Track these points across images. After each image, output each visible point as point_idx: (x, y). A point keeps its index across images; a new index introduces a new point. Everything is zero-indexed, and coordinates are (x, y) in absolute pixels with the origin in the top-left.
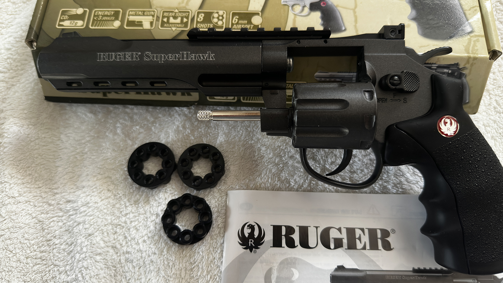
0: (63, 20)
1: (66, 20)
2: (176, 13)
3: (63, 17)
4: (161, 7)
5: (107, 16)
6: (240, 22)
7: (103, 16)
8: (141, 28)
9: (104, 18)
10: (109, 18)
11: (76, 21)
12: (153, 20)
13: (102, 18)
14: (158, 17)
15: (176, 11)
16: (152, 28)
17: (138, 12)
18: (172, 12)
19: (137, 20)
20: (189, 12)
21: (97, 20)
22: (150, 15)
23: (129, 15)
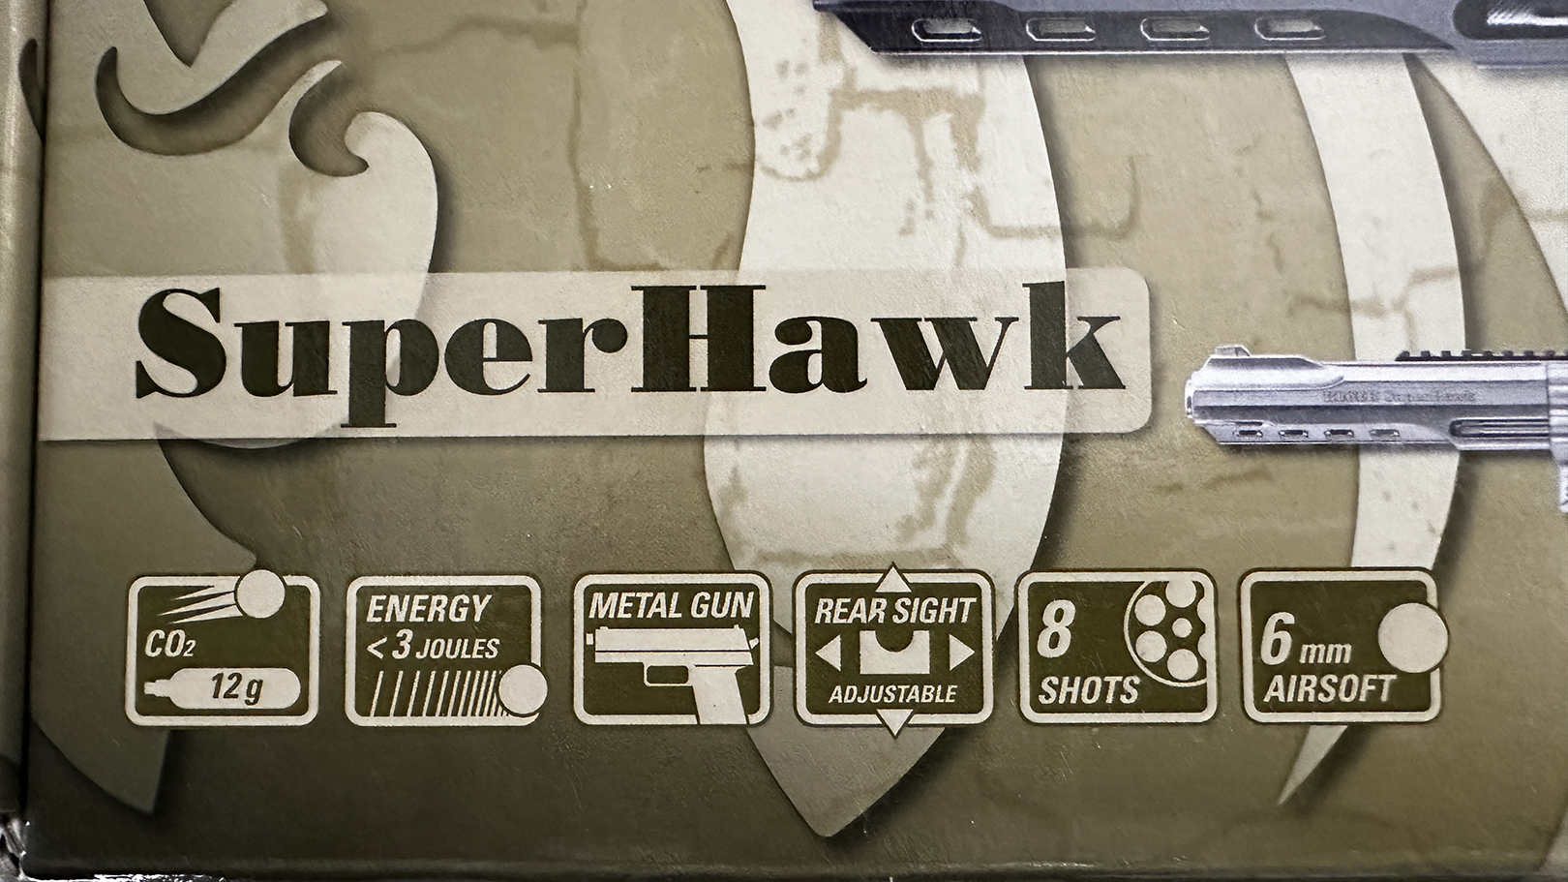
0: (164, 668)
1: (182, 663)
2: (892, 597)
3: (159, 643)
4: (792, 557)
5: (446, 630)
6: (1311, 652)
7: (427, 631)
8: (688, 720)
9: (431, 650)
10: (461, 649)
11: (249, 674)
12: (755, 652)
13: (417, 645)
14: (783, 636)
15: (894, 583)
16: (755, 719)
17: (644, 596)
18: (869, 592)
19: (649, 661)
20: (974, 590)
21: (391, 667)
22: (727, 623)
23: (592, 626)
